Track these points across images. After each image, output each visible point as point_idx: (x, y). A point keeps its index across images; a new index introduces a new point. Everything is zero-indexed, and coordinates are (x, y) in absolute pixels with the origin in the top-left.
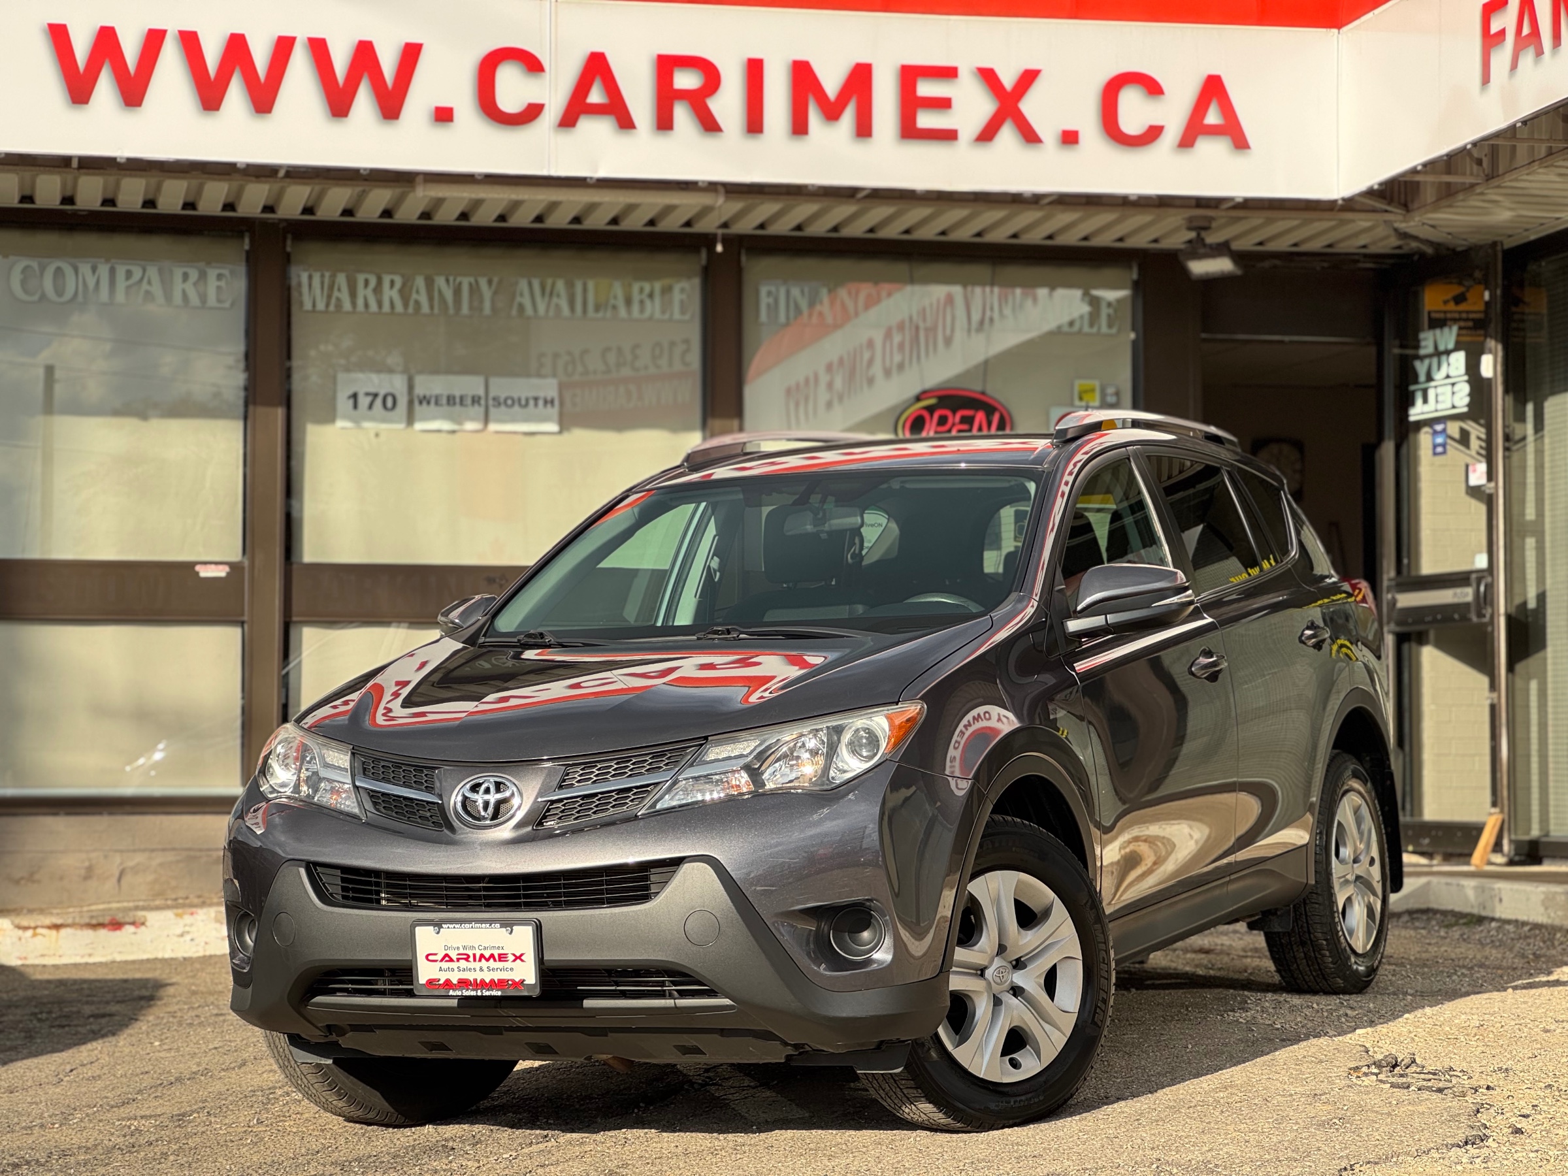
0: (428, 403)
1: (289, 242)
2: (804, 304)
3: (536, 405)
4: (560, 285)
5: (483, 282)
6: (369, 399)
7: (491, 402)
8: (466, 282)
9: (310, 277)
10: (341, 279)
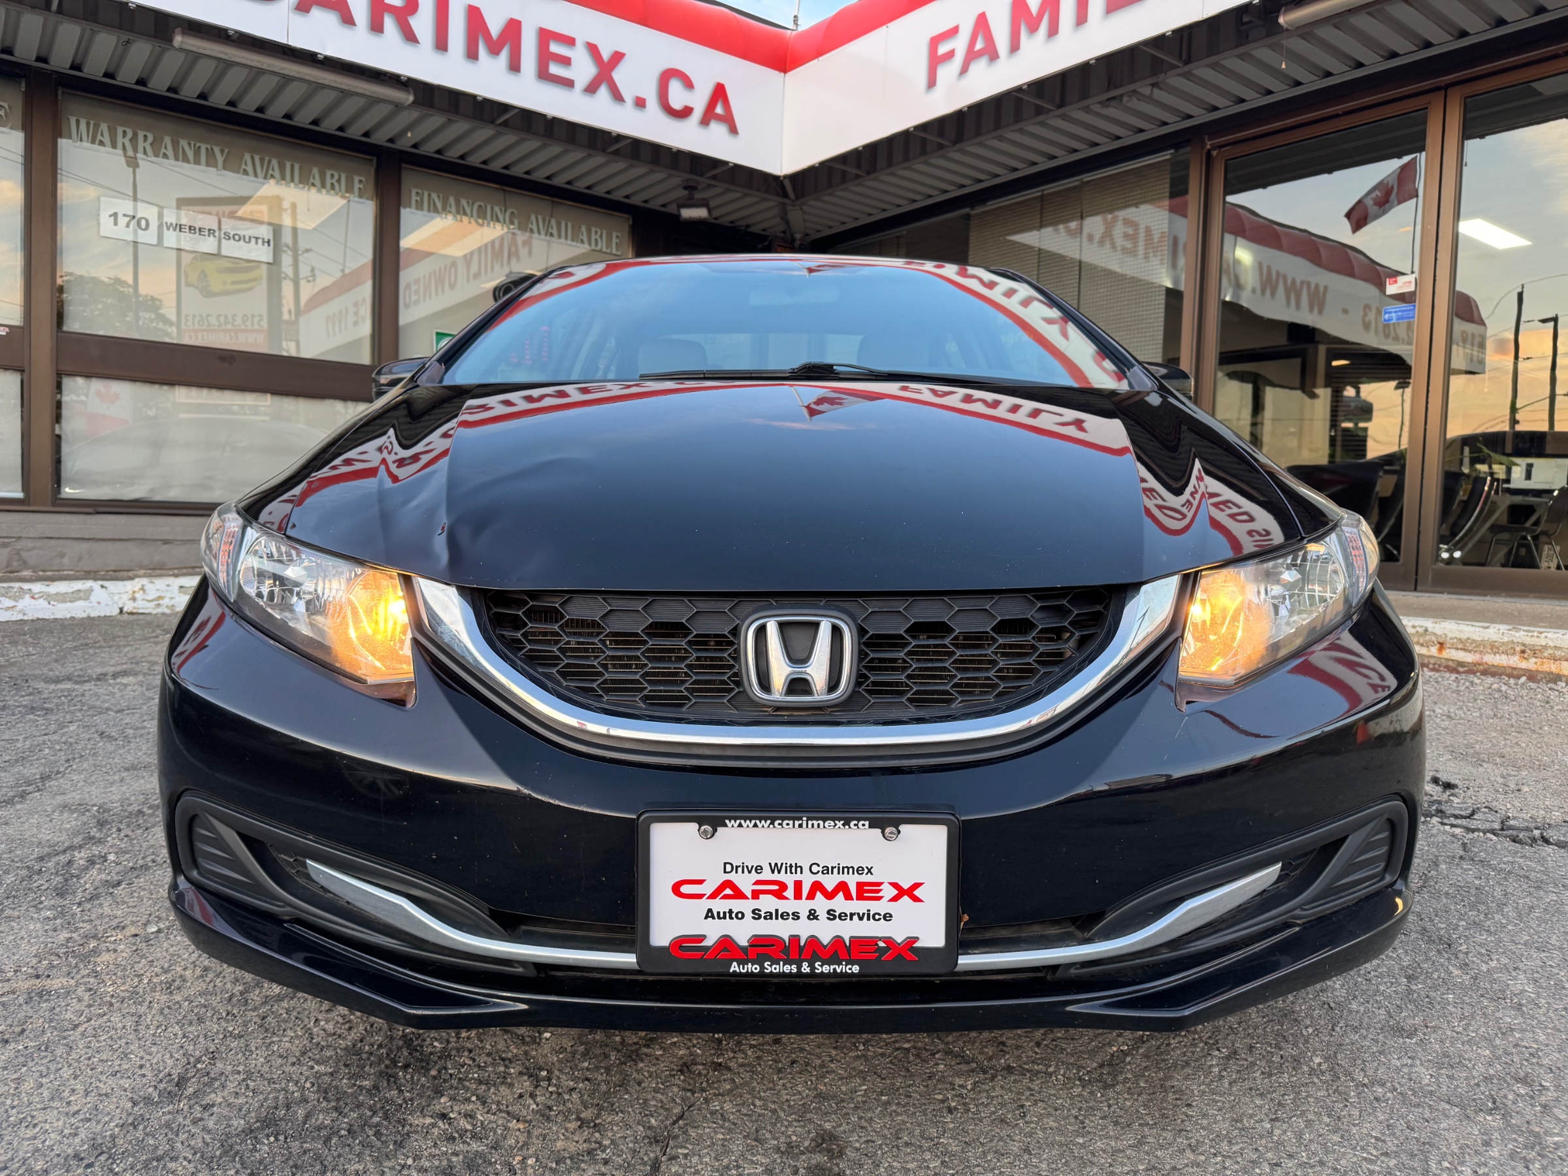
0: (175, 229)
1: (60, 92)
2: (439, 205)
3: (257, 243)
4: (275, 163)
5: (217, 150)
6: (127, 219)
7: (223, 236)
8: (203, 147)
9: (78, 122)
10: (104, 127)
